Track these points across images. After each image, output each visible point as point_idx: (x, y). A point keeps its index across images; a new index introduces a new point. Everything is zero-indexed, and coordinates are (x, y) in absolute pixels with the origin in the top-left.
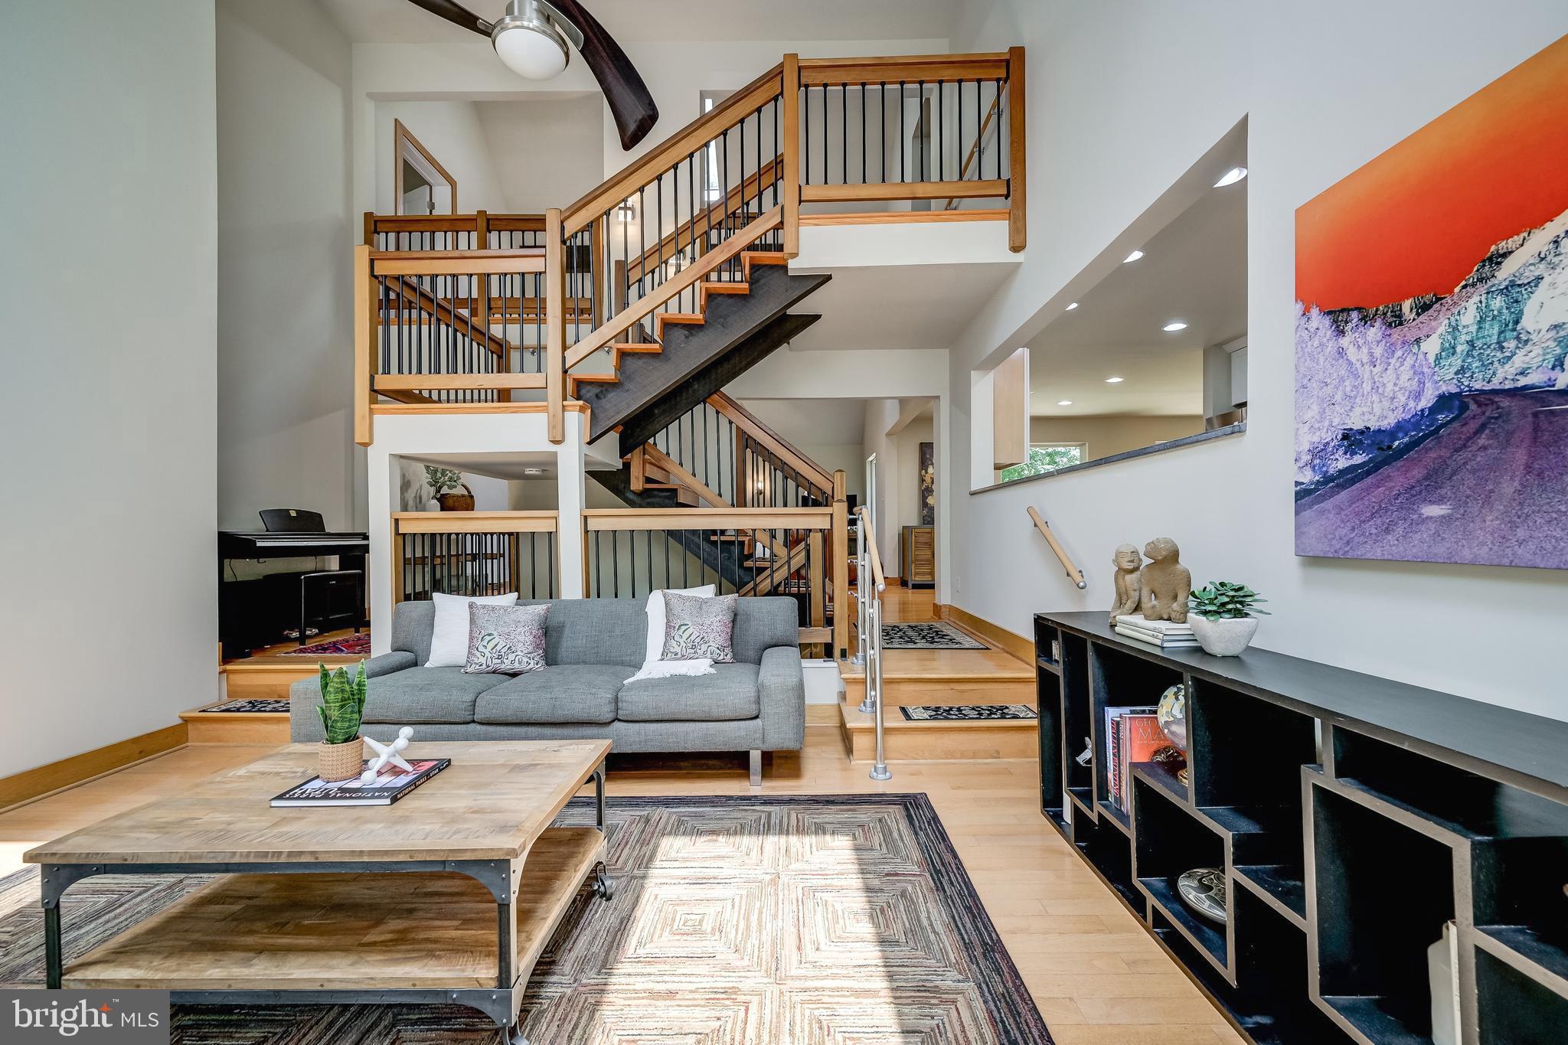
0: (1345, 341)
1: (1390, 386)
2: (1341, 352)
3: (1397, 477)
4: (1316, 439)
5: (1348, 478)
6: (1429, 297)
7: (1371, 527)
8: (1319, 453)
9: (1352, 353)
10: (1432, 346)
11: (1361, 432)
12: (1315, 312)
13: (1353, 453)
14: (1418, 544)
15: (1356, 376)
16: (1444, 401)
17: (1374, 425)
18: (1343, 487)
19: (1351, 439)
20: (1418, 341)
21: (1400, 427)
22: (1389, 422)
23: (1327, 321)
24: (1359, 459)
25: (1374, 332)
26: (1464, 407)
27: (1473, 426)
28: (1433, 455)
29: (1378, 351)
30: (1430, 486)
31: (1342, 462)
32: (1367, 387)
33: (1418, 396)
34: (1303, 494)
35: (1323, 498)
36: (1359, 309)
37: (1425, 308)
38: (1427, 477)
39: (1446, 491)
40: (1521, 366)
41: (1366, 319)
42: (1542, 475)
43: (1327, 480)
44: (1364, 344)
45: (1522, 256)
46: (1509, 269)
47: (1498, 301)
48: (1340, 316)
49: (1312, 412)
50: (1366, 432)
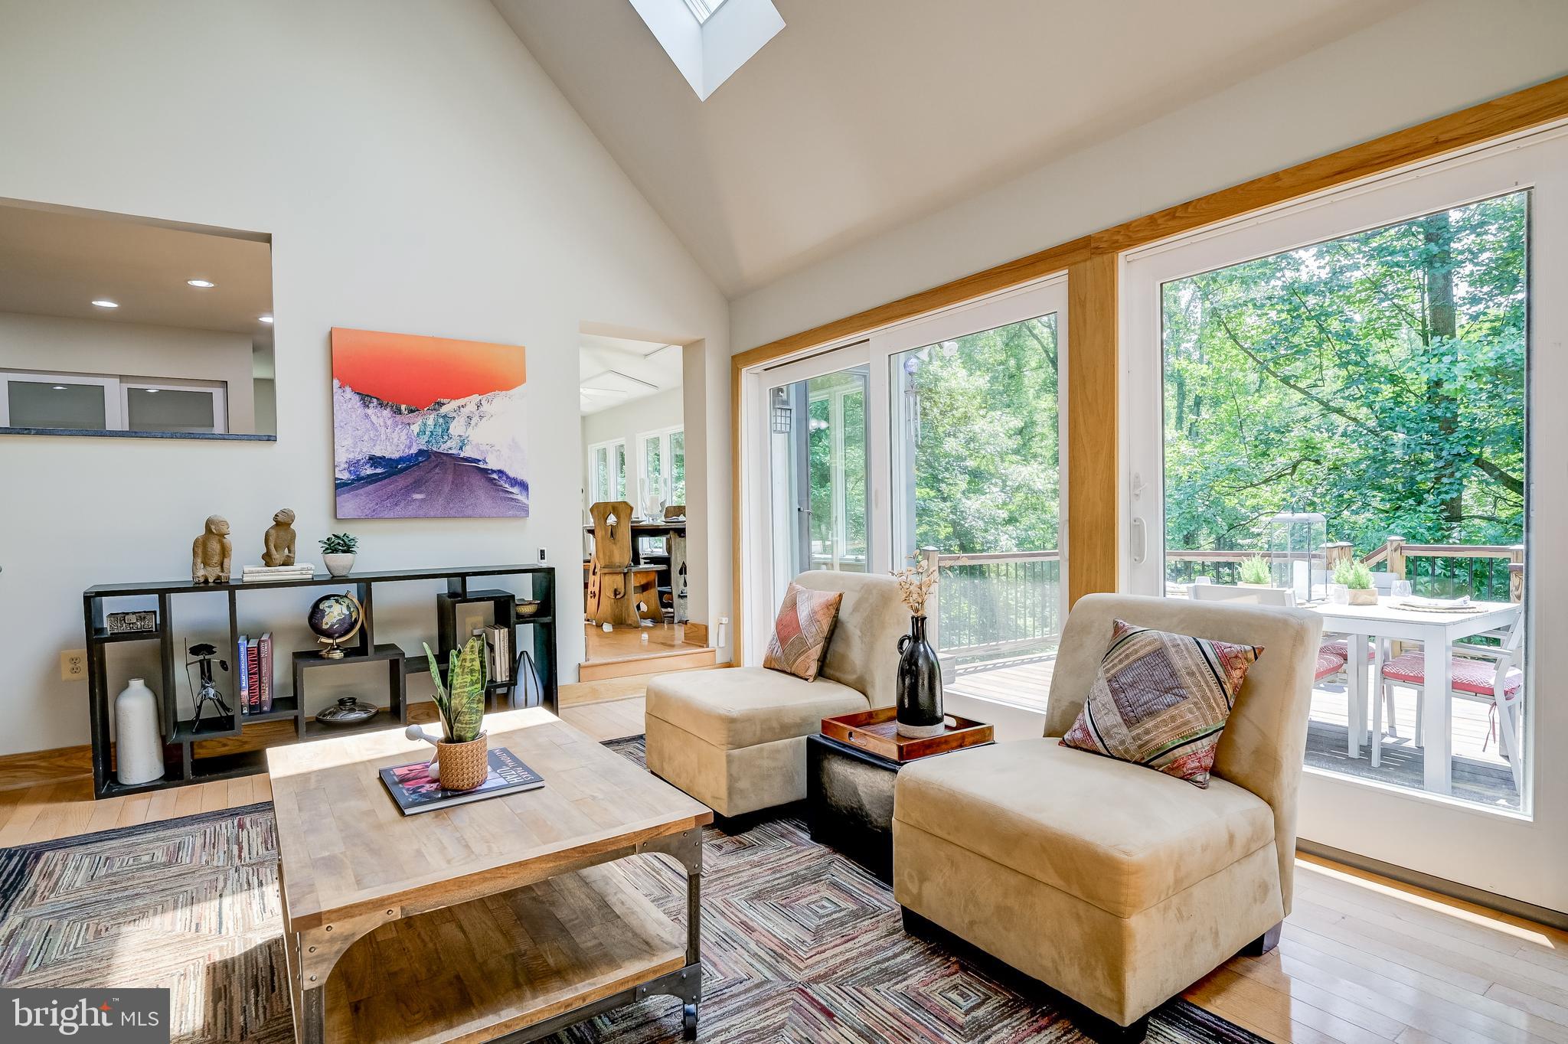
0: (370, 411)
1: (396, 440)
2: (367, 416)
3: (401, 482)
4: (351, 456)
5: (372, 479)
6: (413, 408)
7: (388, 503)
8: (354, 465)
9: (374, 418)
10: (415, 428)
11: (380, 458)
12: (348, 389)
13: (376, 467)
14: (412, 509)
15: (377, 431)
16: (421, 452)
17: (387, 456)
18: (370, 483)
19: (374, 460)
20: (409, 424)
21: (401, 460)
22: (396, 456)
23: (357, 397)
24: (379, 471)
25: (387, 413)
26: (429, 457)
27: (433, 464)
28: (416, 474)
29: (389, 422)
30: (417, 485)
31: (369, 471)
32: (383, 437)
33: (410, 448)
34: (339, 486)
35: (353, 489)
36: (378, 399)
37: (411, 411)
38: (415, 482)
39: (423, 488)
40: (449, 446)
41: (381, 405)
42: (457, 486)
43: (359, 479)
44: (380, 417)
45: (449, 407)
46: (444, 410)
47: (441, 420)
48: (365, 398)
49: (349, 442)
50: (383, 458)
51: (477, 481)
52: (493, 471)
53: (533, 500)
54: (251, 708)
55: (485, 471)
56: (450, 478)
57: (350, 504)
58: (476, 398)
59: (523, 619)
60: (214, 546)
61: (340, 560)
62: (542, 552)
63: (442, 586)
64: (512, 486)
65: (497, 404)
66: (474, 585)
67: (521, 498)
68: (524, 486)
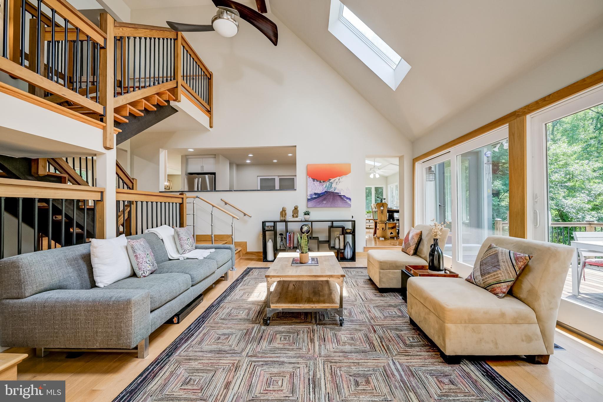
0: (315, 182)
1: (320, 189)
2: (314, 184)
3: (321, 199)
4: (311, 193)
5: (315, 198)
7: (318, 204)
8: (311, 195)
9: (315, 184)
10: (324, 186)
12: (310, 178)
14: (323, 205)
16: (325, 192)
18: (314, 199)
19: (315, 194)
21: (321, 193)
22: (320, 193)
23: (312, 180)
24: (316, 196)
25: (318, 183)
26: (327, 193)
28: (324, 197)
29: (319, 185)
30: (324, 200)
31: (314, 196)
32: (317, 188)
33: (323, 191)
34: (308, 200)
35: (311, 201)
37: (323, 182)
39: (326, 200)
40: (332, 190)
41: (317, 181)
42: (334, 199)
43: (312, 198)
44: (317, 184)
45: (332, 180)
46: (331, 181)
47: (330, 184)
48: (314, 180)
49: (310, 190)
50: (317, 193)
51: (338, 198)
52: (342, 196)
53: (352, 203)
54: (289, 248)
55: (340, 196)
56: (332, 198)
57: (311, 204)
58: (338, 178)
59: (347, 233)
60: (284, 213)
61: (307, 216)
62: (353, 216)
63: (329, 224)
64: (347, 199)
65: (344, 179)
66: (335, 224)
67: (349, 202)
68: (350, 199)
